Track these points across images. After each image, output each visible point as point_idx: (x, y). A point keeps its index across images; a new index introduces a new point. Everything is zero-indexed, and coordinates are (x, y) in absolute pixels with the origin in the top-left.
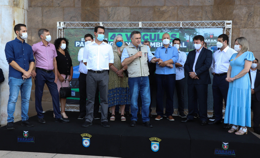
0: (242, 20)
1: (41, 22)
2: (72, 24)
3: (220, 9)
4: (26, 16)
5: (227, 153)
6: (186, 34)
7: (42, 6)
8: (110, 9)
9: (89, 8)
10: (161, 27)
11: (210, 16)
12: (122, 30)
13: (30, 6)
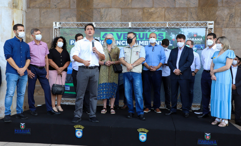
0: (224, 20)
1: (39, 22)
2: (67, 24)
3: (204, 11)
4: (24, 17)
5: (209, 143)
6: (172, 33)
7: (39, 8)
8: (102, 11)
9: (83, 9)
10: (149, 27)
11: (195, 16)
12: (113, 30)
13: (28, 7)
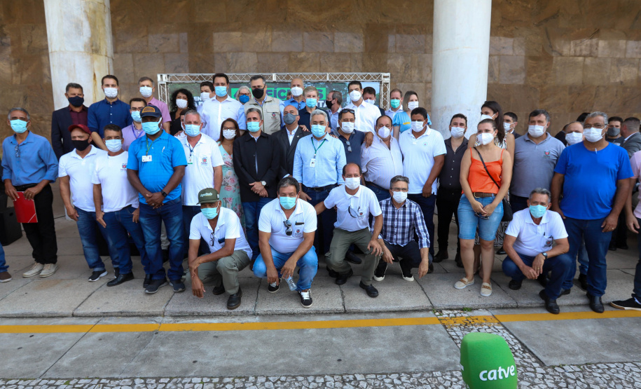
1: (133, 74)
2: (178, 77)
3: (372, 58)
4: (111, 67)
7: (132, 52)
8: (229, 56)
9: (200, 54)
11: (360, 65)
13: (115, 52)
